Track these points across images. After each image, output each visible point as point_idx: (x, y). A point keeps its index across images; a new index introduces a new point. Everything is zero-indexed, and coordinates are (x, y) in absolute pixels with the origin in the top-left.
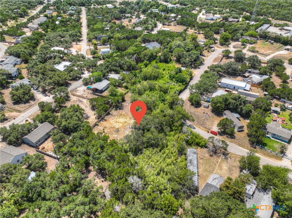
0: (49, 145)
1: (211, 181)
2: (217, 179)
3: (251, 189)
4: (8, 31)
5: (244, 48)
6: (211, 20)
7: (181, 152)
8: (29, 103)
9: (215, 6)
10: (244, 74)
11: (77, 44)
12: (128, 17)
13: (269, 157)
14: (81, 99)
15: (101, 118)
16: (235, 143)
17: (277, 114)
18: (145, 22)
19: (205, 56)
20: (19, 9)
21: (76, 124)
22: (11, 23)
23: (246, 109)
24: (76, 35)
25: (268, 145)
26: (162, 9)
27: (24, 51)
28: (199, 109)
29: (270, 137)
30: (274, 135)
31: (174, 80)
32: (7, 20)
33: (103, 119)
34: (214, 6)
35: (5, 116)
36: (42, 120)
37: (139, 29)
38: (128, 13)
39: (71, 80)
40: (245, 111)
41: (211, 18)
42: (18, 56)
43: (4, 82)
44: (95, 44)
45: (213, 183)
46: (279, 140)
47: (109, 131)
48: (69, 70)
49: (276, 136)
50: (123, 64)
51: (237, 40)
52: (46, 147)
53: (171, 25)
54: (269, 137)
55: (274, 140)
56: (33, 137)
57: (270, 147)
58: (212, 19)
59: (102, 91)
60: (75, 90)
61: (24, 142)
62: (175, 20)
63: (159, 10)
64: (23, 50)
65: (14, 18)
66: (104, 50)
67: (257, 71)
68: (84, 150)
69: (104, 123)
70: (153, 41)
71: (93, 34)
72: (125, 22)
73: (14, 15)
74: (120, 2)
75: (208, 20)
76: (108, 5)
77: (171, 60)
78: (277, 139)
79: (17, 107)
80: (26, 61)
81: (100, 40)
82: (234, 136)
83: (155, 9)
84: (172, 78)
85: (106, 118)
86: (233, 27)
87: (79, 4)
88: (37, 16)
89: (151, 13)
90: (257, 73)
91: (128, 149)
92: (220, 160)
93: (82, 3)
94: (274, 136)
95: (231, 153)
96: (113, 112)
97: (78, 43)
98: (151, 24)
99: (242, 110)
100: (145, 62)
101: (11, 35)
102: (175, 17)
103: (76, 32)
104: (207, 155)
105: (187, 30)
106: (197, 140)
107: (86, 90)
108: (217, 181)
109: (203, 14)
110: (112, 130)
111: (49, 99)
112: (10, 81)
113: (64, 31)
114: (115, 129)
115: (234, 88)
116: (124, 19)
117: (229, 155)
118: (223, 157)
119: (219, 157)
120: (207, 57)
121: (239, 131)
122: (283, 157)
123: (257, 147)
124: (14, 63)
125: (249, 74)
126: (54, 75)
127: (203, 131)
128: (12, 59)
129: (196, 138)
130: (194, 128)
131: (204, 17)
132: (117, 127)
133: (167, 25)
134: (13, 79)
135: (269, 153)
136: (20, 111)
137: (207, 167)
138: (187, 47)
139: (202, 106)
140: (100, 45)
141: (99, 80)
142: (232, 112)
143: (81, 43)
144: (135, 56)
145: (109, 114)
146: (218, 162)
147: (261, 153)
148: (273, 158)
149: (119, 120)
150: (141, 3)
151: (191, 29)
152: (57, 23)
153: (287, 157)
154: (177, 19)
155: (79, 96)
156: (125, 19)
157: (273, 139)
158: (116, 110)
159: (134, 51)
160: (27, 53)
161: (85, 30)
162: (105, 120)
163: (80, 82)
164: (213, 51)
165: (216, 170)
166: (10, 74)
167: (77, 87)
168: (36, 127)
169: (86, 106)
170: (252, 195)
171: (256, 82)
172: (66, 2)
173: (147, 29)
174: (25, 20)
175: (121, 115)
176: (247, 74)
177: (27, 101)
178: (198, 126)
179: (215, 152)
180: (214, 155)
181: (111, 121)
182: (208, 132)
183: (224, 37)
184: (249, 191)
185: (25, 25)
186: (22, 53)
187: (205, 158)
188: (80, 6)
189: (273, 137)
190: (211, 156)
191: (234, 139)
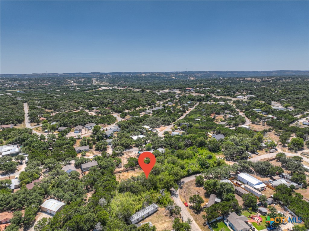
4: (132, 112)
6: (308, 125)
10: (273, 177)
11: (164, 127)
12: (226, 113)
15: (126, 169)
16: (194, 217)
17: (261, 214)
19: (257, 155)
20: (151, 100)
22: (139, 108)
25: (218, 228)
26: (264, 109)
28: (197, 188)
29: (228, 225)
30: (231, 224)
32: (139, 106)
33: (127, 171)
35: (86, 154)
36: (96, 160)
37: (224, 123)
38: (229, 110)
39: (135, 146)
42: (120, 127)
44: (176, 129)
49: (232, 226)
53: (259, 124)
54: (226, 224)
55: (228, 229)
56: (85, 166)
60: (131, 152)
61: (80, 167)
63: (261, 111)
65: (144, 106)
66: (176, 133)
69: (125, 173)
70: (222, 134)
72: (220, 117)
74: (234, 101)
75: (305, 125)
76: (220, 102)
77: (220, 151)
78: (232, 228)
79: (95, 152)
81: (181, 126)
82: (199, 213)
83: (258, 109)
85: (129, 171)
92: (168, 220)
93: (200, 99)
96: (137, 170)
100: (194, 146)
101: (131, 115)
104: (164, 214)
105: (271, 131)
107: (136, 154)
109: (307, 119)
111: (111, 152)
112: (105, 138)
115: (247, 183)
116: (222, 114)
118: (173, 220)
119: (170, 218)
120: (259, 155)
123: (207, 226)
124: (115, 130)
125: (279, 178)
127: (180, 201)
128: (116, 128)
130: (177, 197)
133: (256, 124)
134: (107, 138)
136: (94, 154)
137: (154, 219)
140: (179, 130)
141: (148, 150)
142: (217, 197)
143: (167, 127)
145: (134, 169)
146: (165, 220)
147: (205, 230)
150: (251, 103)
157: (229, 227)
158: (140, 169)
161: (182, 118)
163: (139, 148)
164: (271, 152)
166: (107, 135)
167: (134, 151)
173: (229, 124)
174: (148, 107)
176: (276, 177)
177: (102, 151)
178: (182, 197)
179: (171, 215)
180: (168, 216)
181: (130, 174)
182: (183, 203)
185: (145, 111)
187: (160, 215)
190: (166, 215)
191: (197, 215)
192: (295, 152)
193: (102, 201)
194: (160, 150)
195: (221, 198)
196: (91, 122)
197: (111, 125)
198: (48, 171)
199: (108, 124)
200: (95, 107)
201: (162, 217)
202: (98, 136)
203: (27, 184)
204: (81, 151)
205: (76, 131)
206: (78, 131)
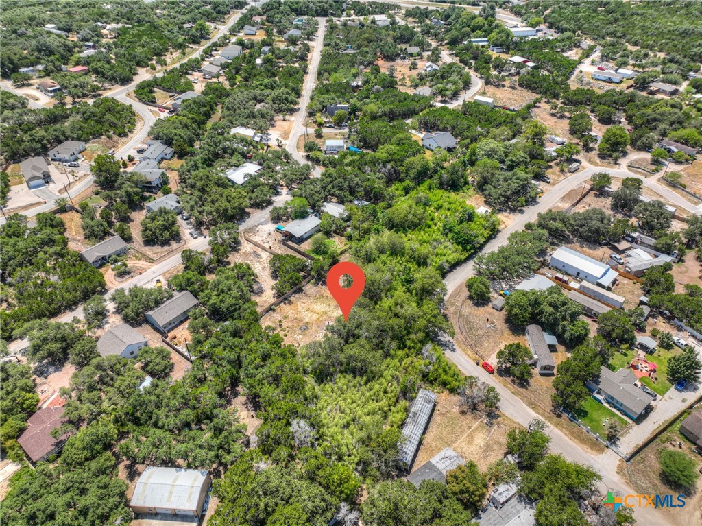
0: (183, 334)
1: (438, 460)
2: (451, 458)
3: (506, 493)
4: (163, 79)
5: (653, 171)
6: (605, 81)
7: (407, 393)
8: (170, 245)
9: (633, 40)
10: (616, 245)
11: (284, 120)
12: (411, 55)
13: (577, 441)
14: (259, 251)
15: (282, 297)
16: (524, 398)
17: (647, 353)
18: (445, 74)
19: (549, 183)
20: (194, 23)
21: (232, 306)
22: (173, 59)
23: (573, 332)
24: (286, 99)
25: (589, 415)
26: (497, 39)
27: (180, 135)
28: (481, 311)
29: (603, 401)
30: (612, 398)
31: (450, 235)
32: (167, 50)
33: (286, 299)
34: (628, 41)
35: (126, 266)
36: (180, 286)
37: (425, 91)
38: (415, 45)
39: (252, 206)
40: (569, 334)
41: (608, 76)
42: (168, 142)
43: (136, 198)
44: (321, 125)
45: (438, 465)
46: (619, 410)
47: (290, 325)
48: (252, 184)
49: (614, 402)
50: (357, 184)
51: (646, 148)
52: (178, 336)
53: (503, 86)
54: (599, 401)
55: (608, 410)
56: (161, 316)
57: (592, 420)
58: (609, 81)
59: (301, 240)
60: (253, 230)
61: (147, 321)
62: (518, 73)
63: (488, 41)
64: (178, 132)
65: (180, 47)
66: (335, 140)
67: (652, 241)
68: (233, 356)
69: (285, 308)
70: (445, 129)
71: (321, 99)
72: (401, 69)
73: (180, 40)
74: (408, 9)
75: (598, 80)
76: (378, 17)
77: (466, 183)
78: (615, 407)
79: (148, 251)
80: (181, 155)
81: (332, 114)
82: (528, 384)
83: (480, 37)
84: (447, 230)
85: (292, 299)
86: (649, 111)
87: (316, 11)
88: (224, 42)
89: (467, 48)
90: (650, 246)
91: (310, 370)
92: (475, 425)
93: (323, 9)
94: (611, 400)
95: (504, 415)
96: (310, 288)
97: (287, 117)
98: (455, 83)
99: (564, 331)
100: (407, 182)
101: (167, 90)
102: (520, 66)
103: (288, 93)
104: (455, 410)
105: (538, 104)
106: (444, 377)
107: (273, 233)
108: (448, 462)
109: (593, 63)
110: (295, 324)
111: (201, 244)
112: (147, 194)
113: (265, 86)
114: (301, 324)
115: (578, 274)
116: (402, 58)
117: (499, 419)
118: (485, 421)
119: (476, 418)
120: (554, 184)
121: (542, 375)
122: (607, 447)
123: (565, 415)
124: (160, 158)
125: (629, 245)
126: (221, 195)
127: (468, 359)
128: (158, 148)
129: (445, 371)
130: (454, 350)
131: (594, 69)
132: (307, 320)
133: (495, 86)
134: (152, 192)
135: (582, 433)
136: (151, 260)
137: (444, 433)
138: (510, 158)
139: (490, 305)
140: (330, 127)
141: (302, 215)
142: (544, 330)
143: (293, 118)
144: (389, 166)
145: (300, 290)
146: (470, 427)
147: (566, 428)
148: (586, 444)
149: (315, 306)
150: (453, 17)
151: (548, 102)
152: (259, 61)
153: (615, 450)
154: (523, 71)
155: (257, 245)
156: (404, 58)
157: (607, 405)
158: (316, 284)
159: (390, 154)
160: (185, 137)
161: (310, 84)
162: (290, 303)
163: (266, 213)
164: (572, 170)
165: (459, 441)
166: (150, 183)
167: (259, 224)
168: (170, 297)
169: (264, 268)
170: (503, 504)
171: (634, 270)
172: (289, 6)
173: (442, 92)
174: (196, 52)
175: (322, 296)
176: (623, 245)
177: (166, 243)
178: (464, 347)
179: (473, 407)
180: (469, 413)
181: (299, 307)
182: (478, 364)
183: (612, 138)
184: (500, 494)
185: (195, 66)
186: (176, 138)
187: (449, 415)
188: (318, 15)
189: (608, 402)
190: (463, 413)
191: (524, 390)
192: (616, 163)
193: (300, 427)
194: (333, 209)
195: (553, 333)
197: (130, 135)
198: (46, 361)
199: (120, 135)
200: (28, 66)
201: (454, 418)
203: (18, 437)
204: (103, 258)
205: (32, 183)
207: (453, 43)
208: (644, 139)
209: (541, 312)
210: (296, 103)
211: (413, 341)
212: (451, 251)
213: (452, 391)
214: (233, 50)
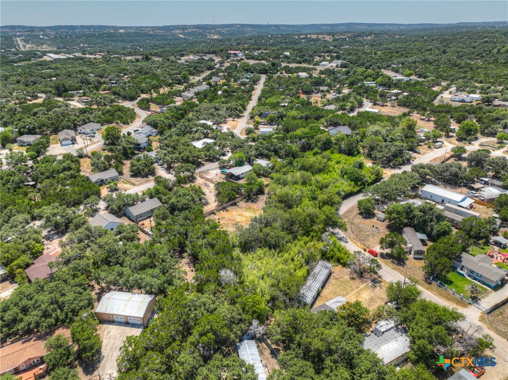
0: (149, 224)
1: (331, 303)
3: (386, 326)
4: (156, 98)
5: (499, 147)
6: (460, 101)
7: (309, 261)
8: (148, 177)
9: (479, 80)
10: (472, 185)
11: (233, 121)
12: (322, 91)
13: (445, 300)
14: (208, 183)
15: (222, 207)
16: (401, 272)
17: (500, 247)
18: (345, 99)
19: (420, 153)
20: (179, 74)
21: (185, 204)
22: (164, 90)
23: (439, 229)
24: (236, 109)
25: (454, 284)
26: (382, 81)
27: (163, 121)
28: (368, 221)
29: (465, 275)
30: (472, 272)
31: (346, 177)
32: (161, 87)
33: (224, 208)
34: (476, 81)
35: (116, 186)
36: (151, 194)
37: (332, 107)
38: (325, 86)
39: (206, 161)
40: (436, 230)
41: (461, 98)
42: (155, 126)
43: (129, 151)
44: (258, 123)
45: (331, 306)
46: (479, 281)
47: (226, 222)
48: (208, 148)
49: (475, 275)
50: (280, 148)
51: (493, 134)
52: (145, 224)
53: (386, 106)
54: (463, 275)
55: (470, 281)
56: (135, 211)
57: (456, 287)
58: (463, 101)
59: (238, 178)
60: (207, 172)
61: (125, 215)
62: (397, 99)
63: (376, 83)
64: (162, 119)
65: (169, 85)
66: (265, 129)
67: (500, 183)
69: (223, 214)
70: (344, 125)
71: (259, 109)
72: (316, 98)
73: (170, 81)
74: (321, 70)
75: (454, 101)
76: (300, 74)
77: (359, 153)
78: (475, 279)
79: (133, 180)
80: (161, 133)
81: (266, 117)
82: (404, 263)
83: (369, 81)
84: (344, 173)
85: (229, 209)
86: (494, 114)
87: (260, 70)
88: (199, 83)
89: (361, 87)
90: (499, 186)
91: (237, 244)
92: (362, 286)
93: (265, 70)
94: (472, 274)
95: (385, 281)
96: (242, 204)
97: (235, 119)
98: (352, 102)
99: (432, 229)
100: (316, 149)
101: (158, 104)
102: (397, 95)
103: (237, 105)
104: (347, 277)
105: (411, 114)
106: (338, 254)
107: (219, 174)
109: (450, 93)
110: (230, 222)
111: (170, 177)
112: (137, 152)
113: (223, 102)
114: (233, 222)
115: (443, 201)
116: (316, 93)
117: (382, 283)
118: (370, 284)
119: (363, 282)
120: (423, 154)
121: (415, 259)
122: (470, 304)
123: (434, 283)
124: (148, 134)
125: (482, 186)
126: (186, 150)
127: (358, 247)
128: (148, 129)
129: (339, 250)
130: (347, 242)
131: (450, 96)
132: (238, 220)
133: (381, 106)
134: (140, 151)
135: (449, 294)
136: (134, 185)
137: (338, 290)
138: (390, 137)
139: (375, 218)
140: (264, 124)
141: (240, 163)
142: (417, 231)
143: (239, 120)
144: (303, 140)
145: (235, 204)
146: (358, 288)
147: (436, 291)
148: (452, 301)
149: (245, 213)
150: (352, 72)
151: (418, 113)
152: (220, 93)
153: (477, 306)
154: (400, 97)
155: (208, 180)
156: (318, 93)
157: (469, 278)
158: (247, 201)
159: (305, 134)
160: (166, 123)
161: (252, 104)
162: (227, 211)
163: (216, 164)
164: (438, 147)
165: (349, 295)
166: (139, 145)
167: (210, 170)
168: (143, 200)
169: (211, 192)
170: (383, 333)
171: (486, 198)
172: (243, 68)
173: (342, 108)
174: (181, 88)
175: (251, 208)
176: (477, 185)
177: (146, 176)
178: (355, 241)
179: (361, 274)
180: (357, 279)
181: (233, 213)
182: (365, 251)
183: (466, 127)
184: (381, 326)
185: (179, 94)
186: (160, 122)
187: (341, 279)
188: (261, 73)
189: (470, 276)
190: (353, 279)
191: (402, 267)
192: (470, 144)
193: (226, 274)
194: (263, 163)
195: (424, 232)
196: (87, 121)
197: (131, 124)
198: (52, 232)
199: (124, 123)
200: (74, 91)
201: (347, 282)
202: (124, 148)
203: (25, 269)
204: (102, 181)
205: (64, 143)
206: (69, 142)
207: (351, 84)
208: (490, 129)
209: (414, 217)
210: (243, 112)
211: (316, 232)
212: (346, 186)
213: (344, 265)
214: (204, 87)
